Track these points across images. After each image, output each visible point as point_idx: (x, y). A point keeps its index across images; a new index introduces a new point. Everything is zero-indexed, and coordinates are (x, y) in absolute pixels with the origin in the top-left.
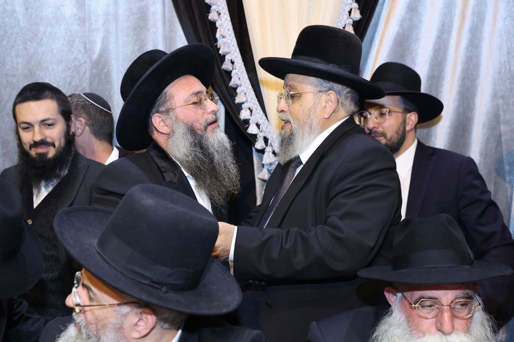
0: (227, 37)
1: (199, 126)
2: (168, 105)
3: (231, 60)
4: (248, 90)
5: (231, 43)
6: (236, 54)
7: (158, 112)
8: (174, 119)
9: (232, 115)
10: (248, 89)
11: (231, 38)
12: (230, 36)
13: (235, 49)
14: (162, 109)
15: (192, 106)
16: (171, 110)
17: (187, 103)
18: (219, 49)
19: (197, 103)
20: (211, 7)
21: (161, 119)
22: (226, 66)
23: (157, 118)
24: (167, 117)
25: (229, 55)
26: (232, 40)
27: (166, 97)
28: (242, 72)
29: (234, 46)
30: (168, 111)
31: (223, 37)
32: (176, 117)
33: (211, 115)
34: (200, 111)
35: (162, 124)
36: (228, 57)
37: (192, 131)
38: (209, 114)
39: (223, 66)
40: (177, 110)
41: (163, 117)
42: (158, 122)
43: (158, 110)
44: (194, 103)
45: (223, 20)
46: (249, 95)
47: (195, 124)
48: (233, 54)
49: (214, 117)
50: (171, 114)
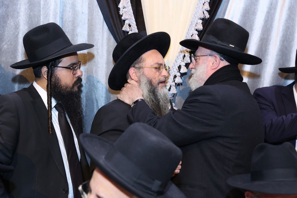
1: (155, 82)
2: (141, 65)
3: (129, 24)
7: (134, 67)
8: (142, 73)
14: (137, 66)
15: (154, 69)
16: (142, 68)
17: (151, 67)
19: (157, 68)
21: (134, 71)
23: (133, 70)
24: (138, 71)
27: (141, 60)
30: (140, 68)
32: (143, 72)
33: (163, 77)
34: (158, 73)
35: (134, 74)
36: (126, 22)
37: (150, 83)
38: (162, 76)
40: (145, 69)
41: (136, 70)
42: (132, 72)
43: (134, 66)
44: (156, 68)
47: (153, 79)
49: (164, 79)
50: (141, 70)
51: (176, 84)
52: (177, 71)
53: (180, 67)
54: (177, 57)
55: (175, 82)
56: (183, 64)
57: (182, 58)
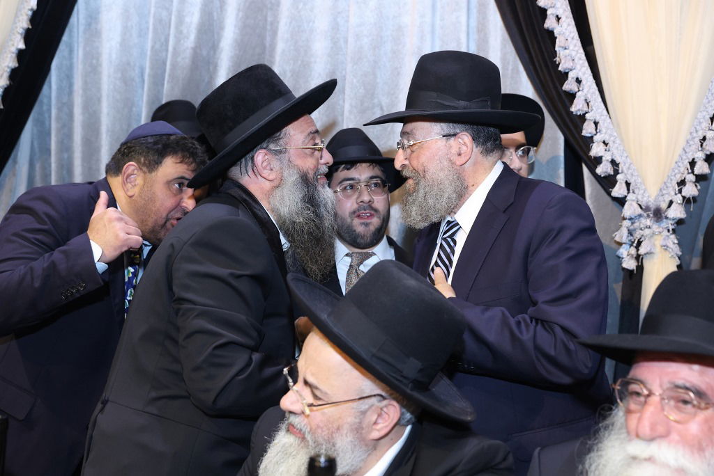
0: (571, 48)
3: (577, 79)
4: (602, 117)
5: (576, 55)
6: (584, 69)
8: (286, 162)
9: (577, 147)
10: (602, 115)
11: (576, 48)
12: (575, 46)
13: (583, 63)
18: (558, 65)
20: (547, 10)
22: (569, 86)
25: (574, 71)
26: (577, 51)
28: (593, 93)
29: (580, 59)
31: (566, 49)
32: (290, 161)
36: (571, 75)
39: (565, 85)
45: (565, 25)
46: (604, 123)
48: (580, 70)
51: (684, 198)
52: (686, 172)
53: (693, 164)
54: (688, 142)
55: (683, 194)
56: (700, 156)
57: (700, 144)
